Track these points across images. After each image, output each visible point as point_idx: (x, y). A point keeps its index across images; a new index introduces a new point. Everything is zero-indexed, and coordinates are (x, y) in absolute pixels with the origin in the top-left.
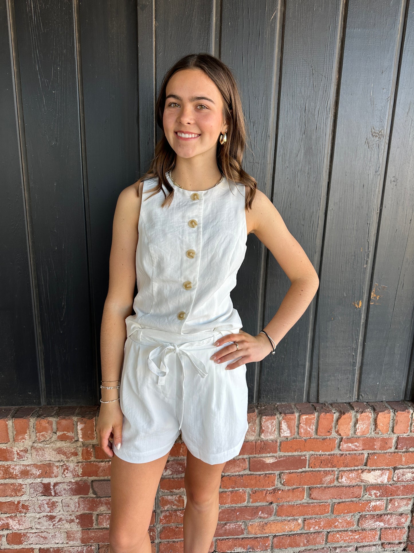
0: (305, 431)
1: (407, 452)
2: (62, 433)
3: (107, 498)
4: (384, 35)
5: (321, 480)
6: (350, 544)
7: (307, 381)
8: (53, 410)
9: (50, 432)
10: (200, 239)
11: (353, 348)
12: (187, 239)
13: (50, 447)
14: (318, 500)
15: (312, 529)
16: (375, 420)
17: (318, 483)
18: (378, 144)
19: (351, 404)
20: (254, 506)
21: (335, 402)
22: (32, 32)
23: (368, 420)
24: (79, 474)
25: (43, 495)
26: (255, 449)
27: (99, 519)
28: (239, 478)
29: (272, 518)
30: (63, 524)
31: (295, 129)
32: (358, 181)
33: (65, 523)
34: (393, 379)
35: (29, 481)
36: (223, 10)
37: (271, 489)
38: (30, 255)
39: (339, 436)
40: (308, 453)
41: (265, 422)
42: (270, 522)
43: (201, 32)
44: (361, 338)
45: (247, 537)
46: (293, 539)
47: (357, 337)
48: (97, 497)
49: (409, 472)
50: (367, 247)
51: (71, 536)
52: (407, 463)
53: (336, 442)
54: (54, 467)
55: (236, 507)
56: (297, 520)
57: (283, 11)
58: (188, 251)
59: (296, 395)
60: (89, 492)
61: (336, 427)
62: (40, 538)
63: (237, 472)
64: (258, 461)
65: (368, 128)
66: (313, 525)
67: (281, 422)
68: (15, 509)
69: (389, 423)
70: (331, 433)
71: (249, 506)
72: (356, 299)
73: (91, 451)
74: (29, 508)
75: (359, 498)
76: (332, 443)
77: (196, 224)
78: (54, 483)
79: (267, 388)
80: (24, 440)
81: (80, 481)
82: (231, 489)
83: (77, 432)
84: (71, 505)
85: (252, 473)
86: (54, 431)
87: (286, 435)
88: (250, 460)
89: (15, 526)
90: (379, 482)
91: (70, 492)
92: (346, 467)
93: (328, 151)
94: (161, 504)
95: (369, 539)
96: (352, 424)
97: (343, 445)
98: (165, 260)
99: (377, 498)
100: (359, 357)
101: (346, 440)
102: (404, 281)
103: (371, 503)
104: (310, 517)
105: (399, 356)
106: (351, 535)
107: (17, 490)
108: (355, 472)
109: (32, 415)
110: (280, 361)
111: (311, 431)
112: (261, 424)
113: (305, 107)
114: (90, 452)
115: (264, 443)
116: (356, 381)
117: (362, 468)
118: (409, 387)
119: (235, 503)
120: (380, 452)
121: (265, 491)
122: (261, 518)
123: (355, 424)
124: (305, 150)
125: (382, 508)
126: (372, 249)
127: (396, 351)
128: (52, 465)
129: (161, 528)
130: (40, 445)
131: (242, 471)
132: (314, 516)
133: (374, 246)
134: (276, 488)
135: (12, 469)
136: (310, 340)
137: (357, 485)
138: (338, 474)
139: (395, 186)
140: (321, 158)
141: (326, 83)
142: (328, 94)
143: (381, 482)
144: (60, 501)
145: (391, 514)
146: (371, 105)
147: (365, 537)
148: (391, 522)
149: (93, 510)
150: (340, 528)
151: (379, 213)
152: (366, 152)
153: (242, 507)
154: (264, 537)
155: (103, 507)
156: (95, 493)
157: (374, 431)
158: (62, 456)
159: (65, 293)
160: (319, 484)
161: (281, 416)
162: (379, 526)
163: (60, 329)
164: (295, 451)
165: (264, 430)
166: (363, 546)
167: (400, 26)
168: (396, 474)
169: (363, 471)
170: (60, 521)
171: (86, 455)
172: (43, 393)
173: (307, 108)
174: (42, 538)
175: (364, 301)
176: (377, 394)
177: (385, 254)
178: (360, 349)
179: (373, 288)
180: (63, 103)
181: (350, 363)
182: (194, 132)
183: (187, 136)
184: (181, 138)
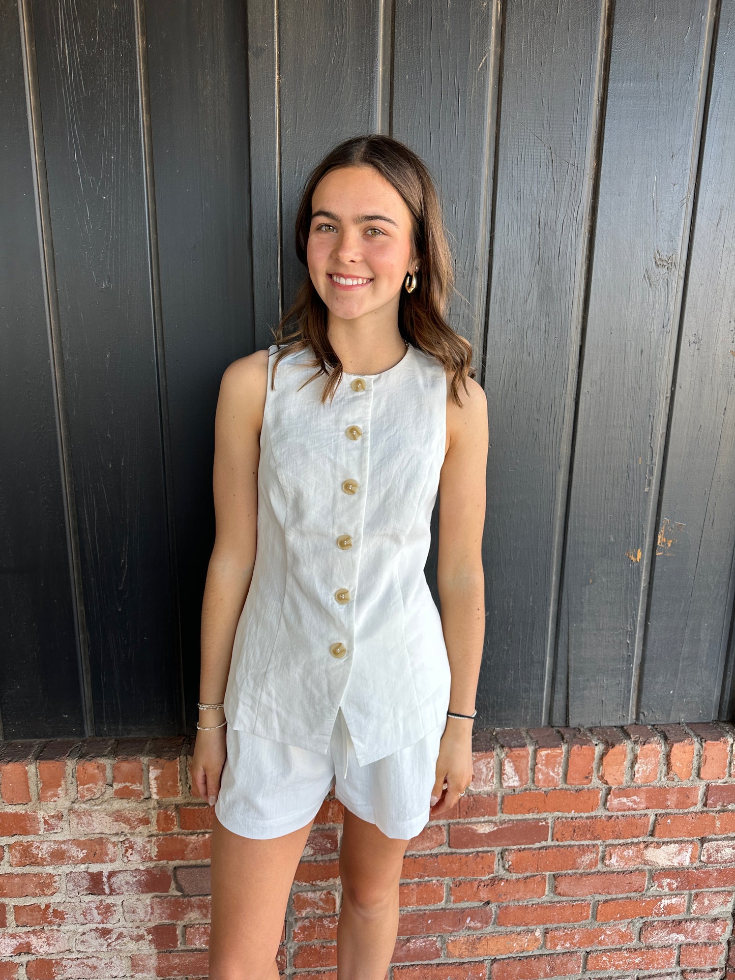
0: (544, 777)
1: (723, 811)
2: (123, 785)
3: (201, 897)
4: (674, 92)
5: (575, 862)
6: (627, 973)
7: (547, 690)
8: (106, 744)
9: (101, 783)
10: (365, 461)
11: (627, 632)
12: (342, 460)
13: (102, 810)
14: (569, 896)
15: (559, 948)
16: (668, 756)
17: (569, 867)
18: (667, 279)
19: (625, 728)
20: (458, 909)
21: (597, 725)
22: (66, 95)
23: (654, 756)
24: (153, 856)
25: (90, 894)
27: (188, 933)
28: (432, 859)
29: (490, 929)
30: (124, 943)
31: (522, 255)
32: (633, 343)
33: (128, 942)
34: (698, 684)
35: (66, 869)
36: (395, 54)
37: (487, 878)
38: (65, 477)
39: (604, 785)
40: (551, 815)
43: (357, 91)
44: (640, 614)
45: (445, 962)
46: (527, 965)
47: (634, 612)
48: (184, 896)
49: (728, 846)
50: (649, 457)
51: (139, 965)
52: (724, 830)
53: (600, 795)
54: (109, 844)
55: (427, 910)
56: (532, 931)
57: (499, 54)
58: (345, 482)
59: (530, 715)
60: (169, 887)
61: (598, 770)
62: (85, 968)
63: (427, 850)
64: (465, 830)
65: (649, 252)
66: (562, 940)
67: (504, 762)
68: (41, 918)
69: (692, 762)
70: (591, 780)
71: (448, 909)
72: (631, 546)
73: (173, 816)
74: (66, 916)
75: (641, 892)
76: (592, 797)
77: (359, 434)
78: (109, 872)
80: (56, 799)
81: (155, 869)
82: (417, 879)
83: (149, 783)
84: (138, 911)
85: (454, 850)
86: (109, 781)
87: (511, 784)
88: (449, 829)
89: (41, 947)
90: (675, 865)
91: (137, 887)
92: (617, 839)
93: (579, 292)
94: (295, 907)
95: (660, 963)
96: (627, 763)
97: (611, 801)
98: (305, 496)
99: (672, 892)
100: (638, 645)
101: (617, 792)
102: (714, 514)
103: (663, 901)
104: (555, 925)
105: (707, 645)
106: (628, 958)
107: (45, 885)
108: (633, 847)
109: (69, 755)
110: (501, 656)
111: (555, 777)
113: (540, 218)
114: (171, 817)
115: (474, 799)
116: (634, 688)
117: (645, 840)
118: (727, 698)
119: (425, 904)
120: (677, 811)
121: (477, 883)
122: (469, 928)
123: (632, 763)
124: (540, 290)
125: (681, 910)
126: (658, 460)
127: (702, 636)
128: (104, 841)
129: (296, 947)
130: (84, 806)
131: (436, 849)
132: (562, 925)
133: (662, 456)
134: (496, 876)
135: (36, 848)
136: (552, 618)
137: (637, 869)
138: (604, 852)
139: (698, 352)
140: (567, 306)
141: (575, 175)
142: (578, 194)
143: (679, 863)
144: (119, 903)
145: (698, 919)
146: (652, 214)
147: (653, 960)
148: (698, 934)
149: (178, 919)
150: (608, 945)
151: (669, 398)
152: (646, 294)
153: (437, 910)
154: (476, 962)
155: (194, 914)
156: (179, 888)
157: (665, 775)
158: (123, 825)
159: (126, 543)
160: (570, 869)
161: (504, 751)
162: (676, 940)
163: (117, 604)
164: (529, 812)
166: (650, 977)
167: (701, 76)
168: (705, 850)
169: (647, 845)
170: (119, 938)
171: (165, 823)
172: (88, 716)
173: (542, 220)
174: (88, 968)
175: (646, 550)
176: (670, 710)
177: (680, 469)
178: (639, 633)
179: (660, 528)
180: (121, 217)
181: (623, 658)
182: (361, 276)
183: (349, 282)
184: (339, 285)
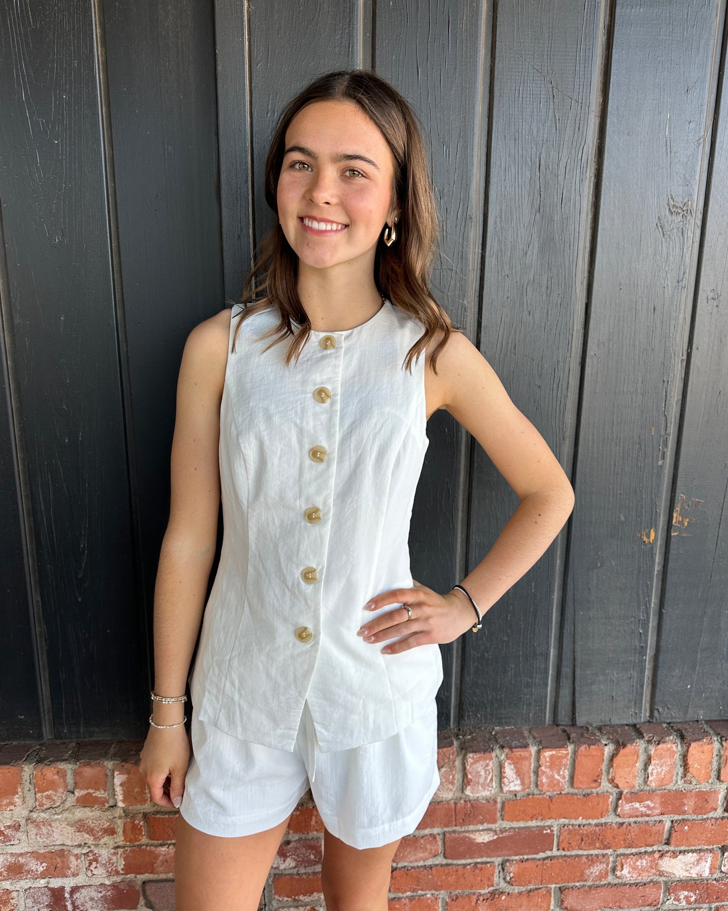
0: (549, 781)
2: (85, 792)
4: (689, 18)
5: (583, 873)
7: (551, 685)
8: (66, 748)
9: (61, 790)
10: (334, 426)
11: (639, 620)
12: (310, 424)
13: (63, 819)
16: (685, 757)
17: (577, 879)
18: (682, 229)
19: (638, 726)
21: (606, 724)
22: (11, 27)
23: (670, 757)
24: (119, 869)
26: (454, 817)
28: (425, 871)
31: (520, 202)
32: (645, 300)
34: (718, 678)
35: (24, 884)
37: (486, 891)
38: (17, 453)
39: (615, 789)
40: (556, 823)
41: (472, 764)
43: (335, 21)
44: (654, 601)
47: (647, 599)
50: (662, 426)
53: (610, 800)
54: (71, 857)
58: (313, 448)
59: (532, 712)
60: (138, 903)
61: (608, 773)
63: (420, 861)
64: (461, 839)
65: (661, 198)
67: (504, 764)
69: (711, 763)
70: (600, 783)
72: (643, 525)
73: (141, 826)
75: (655, 906)
76: (601, 801)
77: (328, 396)
78: (72, 888)
79: (475, 699)
80: (12, 807)
81: (122, 883)
82: (409, 893)
83: (114, 789)
85: (450, 861)
86: (70, 788)
87: (512, 789)
88: (444, 838)
90: (693, 876)
91: (102, 904)
92: (629, 847)
93: (585, 243)
96: (639, 765)
97: (622, 806)
98: (269, 465)
99: (690, 906)
100: (651, 636)
101: (629, 796)
108: (646, 857)
109: (26, 760)
110: (500, 647)
111: (561, 780)
112: (464, 768)
113: (540, 161)
114: (139, 826)
115: (472, 805)
116: (647, 682)
117: (659, 849)
120: (695, 817)
121: (475, 897)
123: (645, 765)
124: (541, 242)
126: (673, 429)
127: (722, 625)
128: (66, 853)
130: (43, 815)
131: (431, 860)
133: (677, 425)
134: (496, 890)
136: (557, 606)
137: (651, 881)
138: (615, 862)
139: (716, 309)
140: (571, 259)
141: (579, 112)
142: (582, 133)
143: (698, 874)
146: (665, 154)
151: (685, 361)
152: (658, 244)
156: (149, 905)
157: (682, 778)
158: (86, 836)
159: (85, 524)
160: (578, 881)
161: (504, 752)
163: (77, 594)
164: (531, 819)
165: (471, 780)
169: (662, 854)
171: (132, 834)
172: (46, 718)
173: (542, 163)
175: (660, 530)
176: (688, 706)
177: (697, 440)
178: (653, 622)
179: (676, 505)
180: (75, 164)
181: (635, 649)
182: (335, 220)
183: (323, 226)
184: (311, 229)
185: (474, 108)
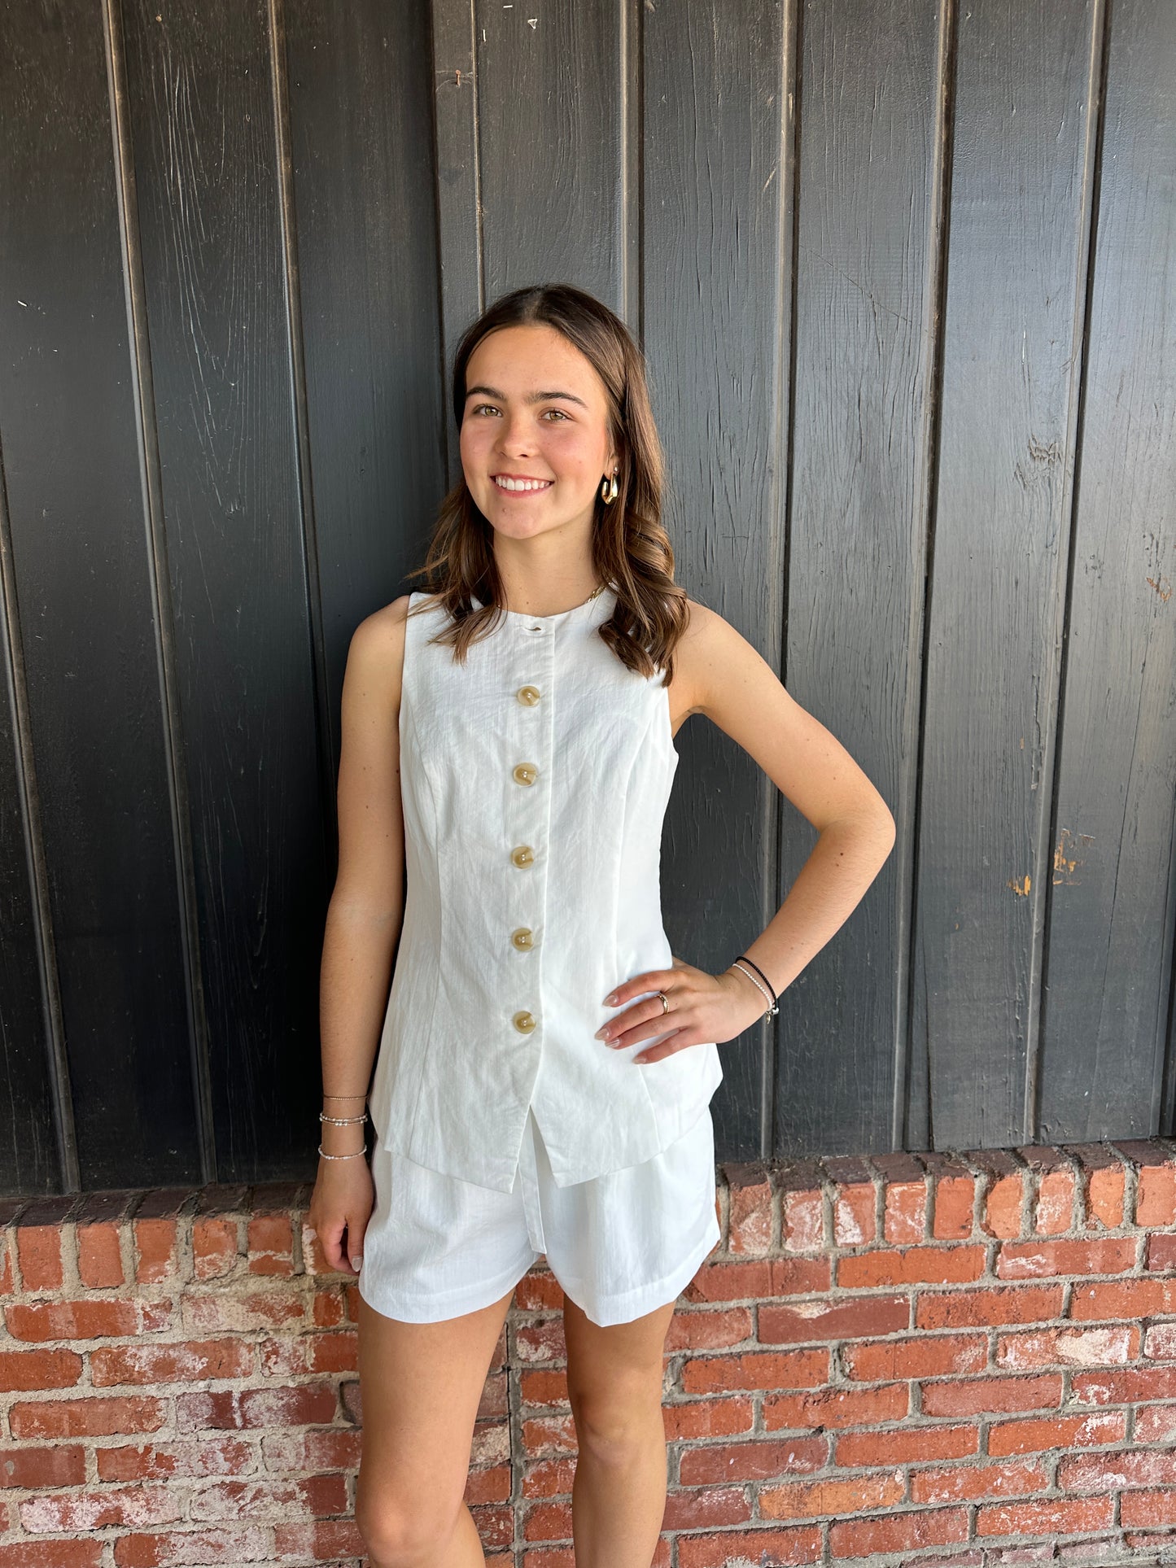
0: (900, 1228)
2: (263, 1254)
4: (1045, 213)
5: (951, 1361)
6: (1040, 1539)
7: (898, 1095)
8: (235, 1194)
9: (229, 1252)
10: (548, 735)
11: (1015, 1002)
12: (515, 735)
13: (231, 1294)
14: (944, 1416)
15: (932, 1500)
16: (1085, 1191)
17: (943, 1370)
18: (1049, 478)
19: (1019, 1150)
20: (774, 1440)
21: (976, 1147)
22: (178, 241)
23: (1065, 1192)
24: (308, 1365)
25: (212, 1428)
26: (770, 1282)
28: (732, 1361)
29: (825, 1471)
30: (264, 1506)
31: (836, 451)
32: (1003, 572)
33: (271, 1503)
34: (1125, 1081)
35: (176, 1388)
36: (645, 171)
37: (817, 1389)
38: (175, 790)
39: (991, 1239)
40: (912, 1289)
41: (793, 1206)
42: (819, 1484)
43: (592, 226)
44: (1034, 975)
45: (758, 1526)
46: (884, 1529)
47: (1024, 972)
50: (1034, 737)
51: (288, 1540)
53: (985, 1254)
54: (241, 1348)
55: (726, 1443)
56: (890, 1474)
57: (792, 166)
58: (517, 766)
59: (873, 1134)
60: (333, 1414)
61: (981, 1215)
62: (204, 1547)
63: (725, 1346)
64: (781, 1314)
65: (1020, 439)
66: (937, 1487)
67: (837, 1206)
68: (138, 1467)
69: (1122, 1199)
70: (971, 1230)
71: (760, 1441)
72: (1015, 872)
73: (339, 1302)
74: (175, 1464)
75: (1054, 1407)
76: (972, 1257)
77: (536, 697)
78: (242, 1393)
79: (793, 1116)
80: (161, 1278)
81: (311, 1386)
82: (710, 1391)
83: (302, 1249)
84: (286, 1453)
85: (765, 1347)
86: (241, 1249)
87: (850, 1240)
88: (758, 1312)
89: (137, 1515)
90: (1105, 1363)
91: (284, 1416)
92: (1015, 1323)
93: (921, 499)
94: (525, 1441)
95: (1090, 1522)
96: (1023, 1204)
97: (1002, 1262)
99: (1102, 1407)
100: (1031, 1022)
101: (1010, 1248)
102: (1136, 818)
103: (1089, 1420)
104: (925, 1464)
105: (1137, 1019)
106: (1040, 1514)
107: (144, 1415)
108: (1039, 1336)
109: (181, 1211)
110: (827, 1043)
111: (916, 1227)
112: (783, 1213)
113: (860, 395)
114: (336, 1303)
115: (794, 1264)
116: (1028, 1086)
117: (1057, 1324)
118: (1170, 1100)
119: (724, 1433)
120: (1103, 1277)
121: (803, 1398)
122: (793, 1471)
123: (1032, 1204)
124: (864, 499)
125: (1118, 1434)
126: (1048, 741)
127: (1128, 1006)
128: (235, 1343)
129: (528, 1508)
130: (204, 1288)
131: (739, 1344)
132: (936, 1463)
133: (1054, 735)
134: (831, 1387)
135: (131, 1357)
136: (902, 984)
137: (1047, 1371)
138: (995, 1344)
139: (1099, 580)
140: (903, 520)
141: (909, 332)
142: (914, 360)
143: (1111, 1360)
144: (257, 1441)
145: (1145, 1449)
146: (1022, 384)
147: (1079, 1518)
148: (1147, 1474)
149: (346, 1464)
150: (1008, 1494)
151: (1061, 650)
152: (1019, 499)
153: (743, 1442)
154: (804, 1526)
156: (349, 1416)
157: (1083, 1221)
158: (263, 1317)
159: (265, 884)
160: (945, 1373)
161: (837, 1189)
162: (1113, 1484)
163: (252, 979)
164: (877, 1283)
165: (793, 1229)
166: (1075, 1544)
167: (1083, 189)
168: (1150, 1338)
169: (1061, 1332)
170: (257, 1498)
171: (326, 1314)
172: (207, 1152)
173: (863, 398)
174: (209, 1547)
175: (1037, 878)
176: (1085, 1122)
177: (1082, 755)
178: (1033, 1004)
179: (1058, 843)
180: (257, 411)
181: (1010, 1042)
182: (536, 477)
183: (520, 485)
184: (506, 490)
185: (771, 331)
